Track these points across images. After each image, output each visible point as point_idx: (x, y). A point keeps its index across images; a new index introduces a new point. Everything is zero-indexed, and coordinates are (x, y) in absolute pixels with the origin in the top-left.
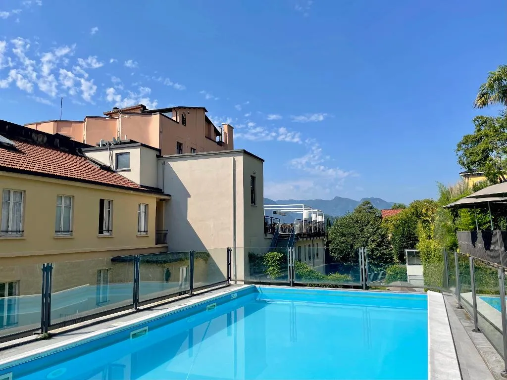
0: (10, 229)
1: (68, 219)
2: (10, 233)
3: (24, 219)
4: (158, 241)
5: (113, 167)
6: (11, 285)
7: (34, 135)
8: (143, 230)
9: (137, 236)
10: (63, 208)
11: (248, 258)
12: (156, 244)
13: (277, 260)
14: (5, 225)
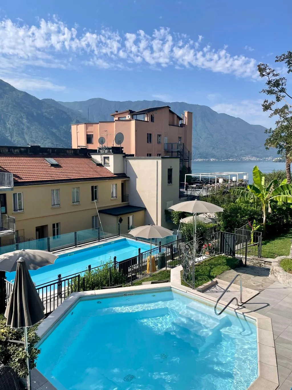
0: (55, 204)
1: (78, 196)
2: (55, 205)
3: (60, 199)
4: (123, 201)
5: (103, 164)
6: (57, 224)
7: (67, 151)
8: (115, 196)
9: (111, 200)
10: (75, 193)
11: (164, 212)
12: (122, 202)
13: (178, 215)
14: (53, 203)
